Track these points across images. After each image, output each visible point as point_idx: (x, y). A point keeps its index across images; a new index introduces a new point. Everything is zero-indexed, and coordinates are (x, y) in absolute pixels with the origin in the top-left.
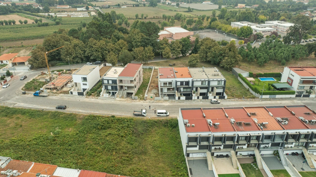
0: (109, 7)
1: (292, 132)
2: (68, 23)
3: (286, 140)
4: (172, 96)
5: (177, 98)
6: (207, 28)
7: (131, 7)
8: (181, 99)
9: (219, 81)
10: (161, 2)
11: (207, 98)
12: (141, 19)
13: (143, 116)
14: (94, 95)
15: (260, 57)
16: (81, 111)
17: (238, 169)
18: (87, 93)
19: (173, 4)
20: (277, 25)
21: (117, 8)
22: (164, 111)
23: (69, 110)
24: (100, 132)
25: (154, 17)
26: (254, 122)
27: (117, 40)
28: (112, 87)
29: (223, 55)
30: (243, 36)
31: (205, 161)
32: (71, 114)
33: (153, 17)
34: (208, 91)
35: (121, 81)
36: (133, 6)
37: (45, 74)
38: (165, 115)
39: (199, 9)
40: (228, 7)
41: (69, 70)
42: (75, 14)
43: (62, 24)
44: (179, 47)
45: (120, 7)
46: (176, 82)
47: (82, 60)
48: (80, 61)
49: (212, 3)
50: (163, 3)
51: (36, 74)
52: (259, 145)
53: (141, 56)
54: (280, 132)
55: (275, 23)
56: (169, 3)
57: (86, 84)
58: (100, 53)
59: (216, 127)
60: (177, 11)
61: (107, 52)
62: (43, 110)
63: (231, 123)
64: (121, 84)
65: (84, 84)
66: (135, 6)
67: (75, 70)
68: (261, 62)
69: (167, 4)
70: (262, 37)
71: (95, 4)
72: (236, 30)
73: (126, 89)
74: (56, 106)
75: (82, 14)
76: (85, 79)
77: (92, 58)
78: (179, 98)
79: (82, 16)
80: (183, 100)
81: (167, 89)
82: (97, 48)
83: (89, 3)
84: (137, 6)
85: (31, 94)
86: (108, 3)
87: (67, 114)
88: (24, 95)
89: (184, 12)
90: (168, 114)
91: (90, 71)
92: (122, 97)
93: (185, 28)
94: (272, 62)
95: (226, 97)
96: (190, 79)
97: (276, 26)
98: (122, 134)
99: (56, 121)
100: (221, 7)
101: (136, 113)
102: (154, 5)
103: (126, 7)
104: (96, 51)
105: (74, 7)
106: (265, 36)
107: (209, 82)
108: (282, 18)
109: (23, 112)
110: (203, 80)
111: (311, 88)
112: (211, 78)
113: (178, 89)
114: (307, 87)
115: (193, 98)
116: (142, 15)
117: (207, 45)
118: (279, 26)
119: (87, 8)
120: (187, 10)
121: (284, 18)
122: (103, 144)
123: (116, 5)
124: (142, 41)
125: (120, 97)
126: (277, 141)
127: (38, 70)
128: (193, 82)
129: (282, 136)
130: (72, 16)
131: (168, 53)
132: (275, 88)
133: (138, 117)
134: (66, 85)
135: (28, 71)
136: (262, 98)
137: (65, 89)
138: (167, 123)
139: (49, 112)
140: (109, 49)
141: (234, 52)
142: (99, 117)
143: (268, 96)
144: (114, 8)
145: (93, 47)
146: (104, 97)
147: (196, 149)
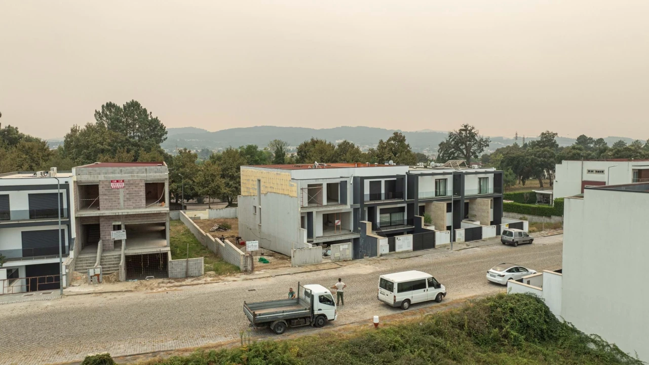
8: (397, 250)
13: (321, 321)
38: (431, 293)
46: (358, 183)
64: (92, 213)
73: (117, 244)
78: (392, 248)
80: (407, 252)
81: (322, 221)
92: (106, 276)
115: (438, 242)
125: (96, 279)
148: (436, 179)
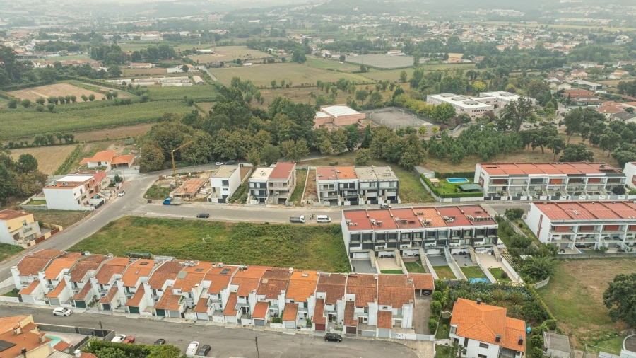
0: (221, 65)
1: (456, 228)
2: (161, 98)
3: (451, 237)
4: (334, 202)
5: (340, 203)
6: (389, 106)
7: (260, 63)
8: (345, 204)
9: (391, 182)
10: (314, 53)
11: (377, 203)
12: (280, 88)
13: (302, 222)
14: (238, 203)
15: (454, 151)
16: (227, 219)
17: (401, 266)
18: (229, 200)
19: (333, 56)
20: (498, 99)
21: (236, 66)
22: (326, 217)
23: (212, 218)
24: (256, 239)
25: (302, 85)
26: (419, 221)
27: (256, 130)
28: (260, 191)
29: (402, 149)
30: (441, 119)
31: (369, 261)
32: (217, 223)
33: (300, 85)
34: (378, 194)
35: (271, 184)
36: (264, 63)
37: (164, 178)
38: (327, 221)
39: (379, 66)
40: (431, 60)
41: (195, 173)
42: (168, 81)
43: (152, 101)
44: (343, 139)
45: (241, 65)
46: (339, 184)
47: (209, 159)
48: (206, 160)
49: (403, 54)
50: (316, 55)
51: (153, 179)
52: (424, 243)
53: (291, 153)
54: (444, 229)
55: (498, 94)
56: (326, 55)
57: (227, 189)
58: (234, 149)
59: (379, 225)
60: (342, 72)
61: (244, 148)
62: (182, 219)
63: (395, 222)
64: (272, 188)
65: (224, 189)
66: (266, 61)
67: (202, 173)
68: (455, 158)
69: (324, 56)
70: (469, 120)
71: (197, 60)
73: (277, 194)
74: (197, 214)
75: (179, 81)
76: (226, 183)
77: (223, 156)
78: (343, 203)
79: (181, 84)
80: (348, 205)
81: (327, 194)
82: (231, 142)
83: (184, 57)
84: (271, 61)
85: (159, 203)
87: (213, 222)
88: (150, 204)
89: (354, 72)
90: (330, 220)
91: (230, 173)
92: (273, 204)
93: (353, 106)
94: (472, 157)
95: (400, 201)
96: (356, 181)
97: (495, 101)
98: (280, 239)
99: (202, 230)
100: (418, 61)
101: (292, 219)
102: (301, 59)
103: (251, 64)
104: (230, 146)
105: (160, 67)
106: (474, 118)
107: (378, 183)
108: (510, 86)
109: (159, 222)
110: (371, 181)
111: (503, 188)
112: (381, 179)
113: (341, 193)
114: (499, 187)
115: (360, 203)
116: (283, 83)
117: (381, 135)
118: (501, 100)
119: (185, 69)
120: (358, 69)
121: (512, 86)
122: (261, 248)
123: (234, 62)
124: (292, 132)
125: (271, 204)
126: (441, 238)
128: (359, 184)
129: (445, 233)
130: (163, 85)
131: (327, 148)
132: (462, 190)
133: (296, 224)
134: (199, 191)
135: (138, 175)
136: (443, 202)
137: (199, 196)
138: (329, 229)
139: (191, 221)
140: (246, 144)
141: (415, 145)
142: (251, 224)
143: (450, 199)
144: (230, 66)
145: (224, 141)
146: (252, 204)
147: (360, 248)
148: (370, 183)
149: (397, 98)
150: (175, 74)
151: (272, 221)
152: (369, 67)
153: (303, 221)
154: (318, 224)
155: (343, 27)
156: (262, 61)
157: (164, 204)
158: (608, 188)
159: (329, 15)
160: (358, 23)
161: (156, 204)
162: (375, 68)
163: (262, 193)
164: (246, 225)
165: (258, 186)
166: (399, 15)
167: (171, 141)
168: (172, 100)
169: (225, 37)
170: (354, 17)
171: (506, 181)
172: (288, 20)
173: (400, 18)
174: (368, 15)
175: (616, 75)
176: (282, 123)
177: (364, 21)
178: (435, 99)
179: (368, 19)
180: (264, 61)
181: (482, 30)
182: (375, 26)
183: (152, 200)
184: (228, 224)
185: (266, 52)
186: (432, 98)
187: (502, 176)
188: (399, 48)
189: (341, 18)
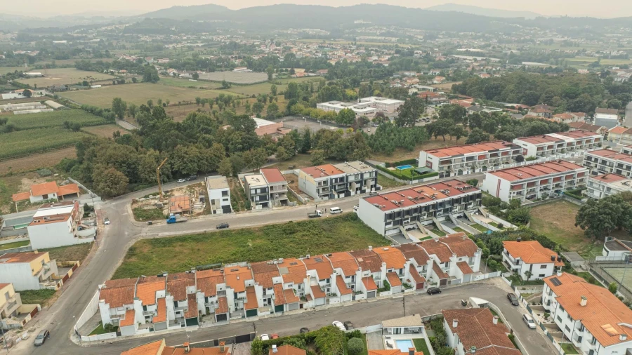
0: (67, 89)
1: (455, 197)
2: (30, 126)
3: (453, 205)
4: (331, 197)
5: (336, 197)
7: (110, 85)
9: (370, 173)
10: (159, 72)
11: (364, 191)
14: (243, 210)
15: (386, 145)
16: (249, 225)
17: (427, 233)
18: (233, 209)
19: (182, 75)
20: (376, 103)
21: (85, 89)
22: (337, 208)
23: (233, 227)
24: (292, 236)
25: (179, 102)
28: (260, 197)
30: (345, 122)
32: (242, 230)
33: (177, 103)
34: (361, 185)
35: (272, 188)
36: (114, 84)
37: (137, 201)
38: (340, 211)
40: (279, 75)
41: (167, 192)
42: (18, 108)
45: (90, 88)
46: (331, 180)
47: (169, 177)
48: (166, 179)
49: (249, 70)
50: (163, 74)
52: (435, 213)
54: (447, 199)
55: (372, 99)
56: (174, 74)
57: (227, 200)
58: (196, 164)
60: (206, 89)
61: (204, 161)
63: (410, 200)
64: (272, 192)
65: (224, 200)
66: (116, 82)
69: (172, 74)
70: (369, 121)
71: (35, 85)
72: (332, 114)
73: (278, 197)
74: (214, 226)
75: (33, 107)
76: (224, 194)
77: (184, 172)
78: (339, 197)
79: (39, 111)
80: (343, 198)
81: (322, 190)
82: (191, 158)
84: (122, 82)
85: (162, 223)
86: (54, 79)
87: (238, 230)
88: (150, 226)
89: (216, 89)
90: (342, 209)
92: (278, 205)
94: (397, 150)
95: (381, 188)
96: (344, 175)
97: (375, 105)
98: (315, 232)
99: (234, 238)
100: (271, 76)
101: (311, 215)
102: (154, 79)
103: (99, 86)
104: (191, 161)
106: (371, 119)
107: (362, 175)
108: (377, 92)
110: (356, 173)
111: (449, 167)
112: (362, 171)
113: (333, 187)
114: (445, 166)
117: (326, 137)
118: (379, 103)
119: (27, 94)
120: (221, 85)
122: (306, 242)
123: (80, 84)
126: (448, 206)
127: (116, 200)
128: (347, 177)
129: (449, 202)
130: (16, 113)
132: (419, 173)
133: (315, 219)
134: (192, 206)
135: (102, 202)
136: (412, 184)
138: (347, 217)
140: (207, 157)
142: (276, 225)
143: (416, 181)
144: (77, 90)
145: (184, 157)
146: (257, 210)
147: (391, 226)
148: (355, 175)
149: (293, 107)
150: (15, 100)
151: (295, 220)
152: (230, 83)
153: (320, 215)
154: (334, 216)
155: (167, 46)
156: (112, 82)
157: (168, 223)
158: (513, 158)
159: (146, 35)
160: (181, 43)
161: (159, 225)
162: (234, 84)
163: (263, 198)
164: (273, 226)
165: (259, 191)
166: (219, 34)
167: (124, 163)
168: (46, 127)
169: (39, 57)
170: (173, 37)
171: (450, 162)
172: (101, 40)
173: (221, 37)
174: (187, 34)
175: (438, 81)
176: (230, 135)
177: (185, 40)
178: (325, 106)
179: (188, 39)
180: (114, 82)
181: (305, 47)
182: (200, 45)
183: (153, 222)
184: (254, 228)
185: (107, 73)
186: (322, 106)
187: (446, 158)
188: (242, 65)
189: (159, 37)
